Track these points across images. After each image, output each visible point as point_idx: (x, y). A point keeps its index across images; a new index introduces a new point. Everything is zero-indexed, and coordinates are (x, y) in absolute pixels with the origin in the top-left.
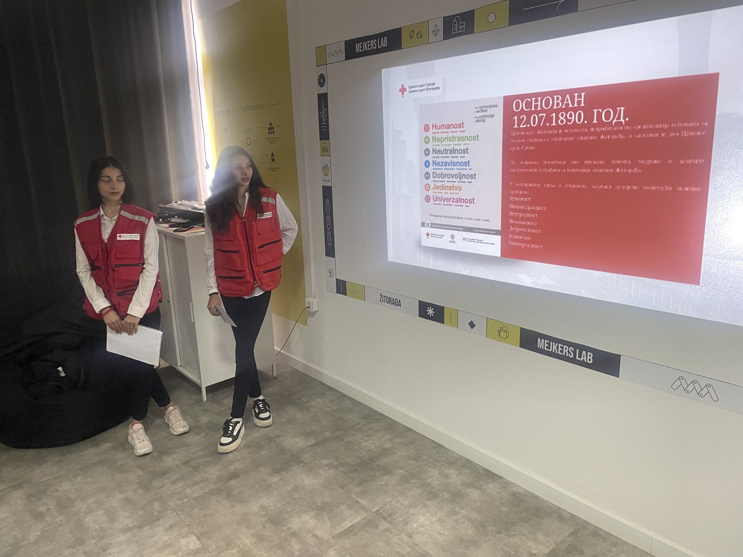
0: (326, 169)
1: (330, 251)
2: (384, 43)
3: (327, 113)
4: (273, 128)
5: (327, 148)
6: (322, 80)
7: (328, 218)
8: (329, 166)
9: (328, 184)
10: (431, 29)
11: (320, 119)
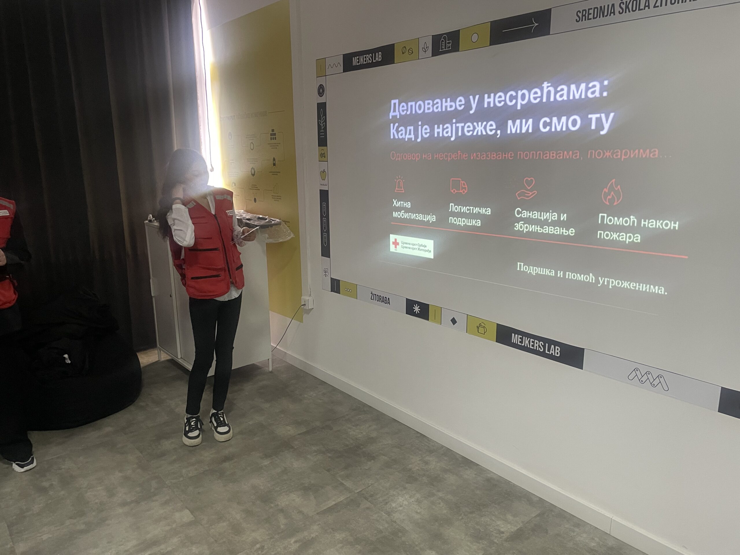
0: (324, 174)
1: (326, 252)
2: (379, 57)
3: (325, 121)
4: (275, 134)
5: (324, 154)
6: (321, 91)
7: (325, 220)
9: (325, 188)
10: (421, 46)
11: (319, 126)
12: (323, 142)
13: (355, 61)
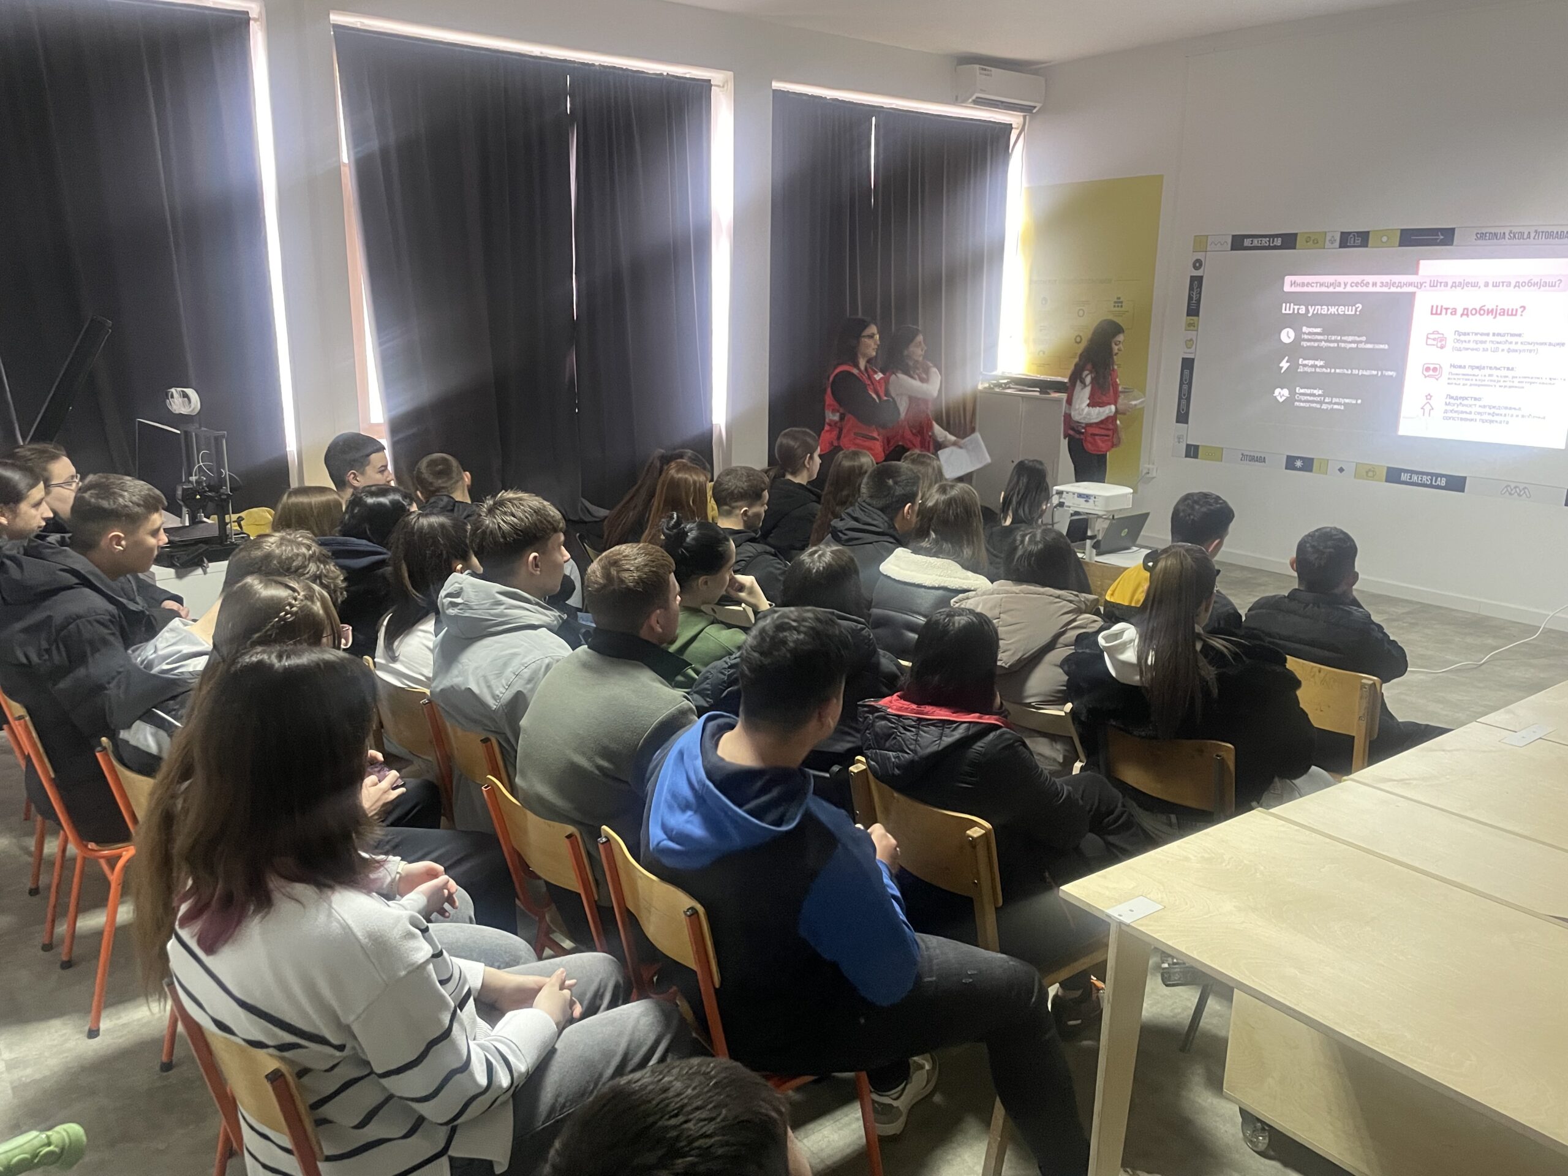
0: (1189, 343)
1: (1182, 417)
2: (1279, 242)
3: (1200, 293)
4: (1122, 302)
5: (1194, 323)
6: (1198, 264)
7: (1185, 387)
8: (1194, 339)
9: (1191, 356)
10: (1328, 238)
11: (1190, 298)
12: (1193, 310)
13: (1247, 242)
